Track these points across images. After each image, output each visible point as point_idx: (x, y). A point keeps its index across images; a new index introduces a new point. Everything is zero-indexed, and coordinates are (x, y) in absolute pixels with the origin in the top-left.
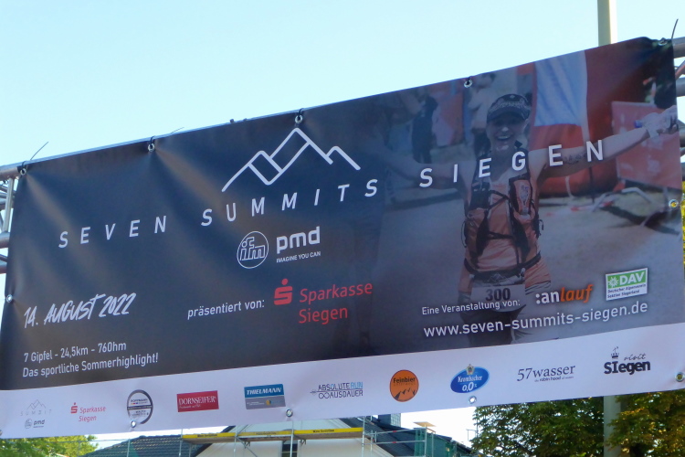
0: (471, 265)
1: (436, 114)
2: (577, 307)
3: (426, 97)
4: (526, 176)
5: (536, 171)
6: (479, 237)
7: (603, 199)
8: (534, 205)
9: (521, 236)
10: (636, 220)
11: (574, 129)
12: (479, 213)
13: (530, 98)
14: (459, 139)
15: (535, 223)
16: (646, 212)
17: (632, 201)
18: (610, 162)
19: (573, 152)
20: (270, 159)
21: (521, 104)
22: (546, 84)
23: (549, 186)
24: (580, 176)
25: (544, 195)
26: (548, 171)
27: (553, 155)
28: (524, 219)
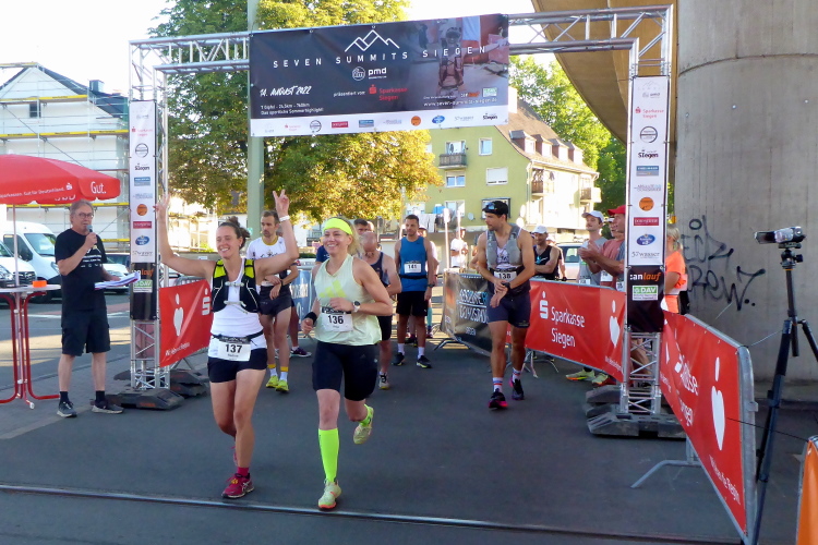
0: (441, 84)
1: (428, 31)
2: (474, 98)
3: (424, 24)
4: (460, 56)
5: (463, 55)
6: (444, 75)
7: (485, 65)
8: (462, 66)
9: (458, 76)
10: (494, 73)
11: (476, 42)
12: (444, 67)
13: (461, 29)
14: (436, 42)
15: (462, 72)
16: (497, 70)
17: (493, 66)
18: (487, 54)
19: (476, 49)
20: (363, 41)
21: (458, 31)
22: (466, 25)
23: (467, 60)
24: (477, 57)
25: (466, 63)
26: (467, 55)
27: (469, 50)
28: (459, 70)
